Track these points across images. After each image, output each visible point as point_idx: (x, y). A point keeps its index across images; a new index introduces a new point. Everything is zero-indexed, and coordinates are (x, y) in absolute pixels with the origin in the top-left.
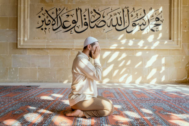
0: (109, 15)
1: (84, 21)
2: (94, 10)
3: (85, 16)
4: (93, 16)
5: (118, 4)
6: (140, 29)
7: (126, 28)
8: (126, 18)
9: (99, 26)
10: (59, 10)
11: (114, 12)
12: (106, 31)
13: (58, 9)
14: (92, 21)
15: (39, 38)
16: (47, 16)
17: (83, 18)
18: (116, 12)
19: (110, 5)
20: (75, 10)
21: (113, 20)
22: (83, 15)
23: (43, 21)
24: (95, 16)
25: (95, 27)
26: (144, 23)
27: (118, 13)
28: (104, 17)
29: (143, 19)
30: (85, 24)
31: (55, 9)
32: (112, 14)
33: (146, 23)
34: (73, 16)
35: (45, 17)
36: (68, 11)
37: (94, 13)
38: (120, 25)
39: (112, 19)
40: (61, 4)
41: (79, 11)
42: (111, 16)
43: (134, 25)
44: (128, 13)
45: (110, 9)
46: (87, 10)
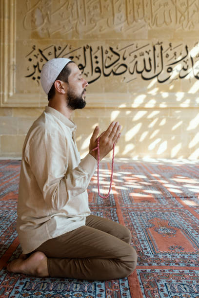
0: (133, 55)
1: (95, 66)
2: (111, 49)
3: (96, 57)
4: (109, 57)
5: (147, 38)
6: (178, 77)
7: (157, 75)
8: (158, 60)
9: (117, 72)
10: (59, 49)
11: (140, 51)
12: (127, 80)
13: (57, 48)
14: (107, 65)
15: (29, 92)
16: (42, 59)
17: (94, 60)
18: (143, 50)
19: (135, 40)
20: (82, 50)
21: (138, 63)
22: (93, 57)
23: (35, 67)
24: (112, 58)
25: (112, 74)
26: (185, 67)
27: (146, 52)
28: (124, 59)
29: (184, 61)
30: (97, 70)
31: (53, 48)
32: (137, 53)
33: (188, 66)
34: (78, 59)
35: (39, 60)
36: (71, 50)
37: (110, 53)
38: (148, 71)
39: (136, 63)
40: (61, 40)
41: (88, 51)
42: (136, 57)
43: (169, 70)
44: (161, 52)
45: (134, 46)
46: (100, 48)
